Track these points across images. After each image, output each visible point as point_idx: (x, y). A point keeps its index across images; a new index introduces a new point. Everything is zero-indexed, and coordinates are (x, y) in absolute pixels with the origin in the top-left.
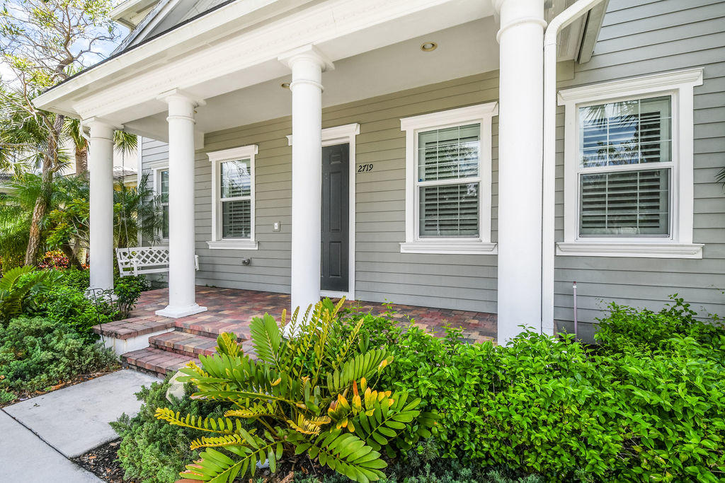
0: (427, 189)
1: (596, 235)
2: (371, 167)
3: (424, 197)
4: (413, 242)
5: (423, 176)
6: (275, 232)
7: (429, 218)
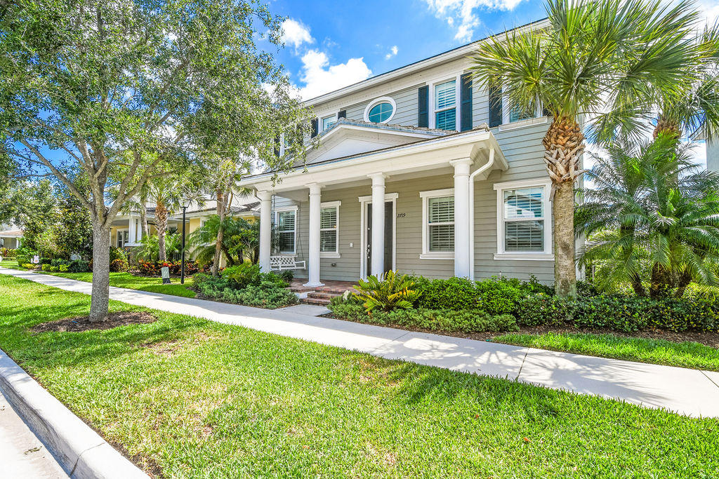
0: (434, 226)
1: (512, 250)
2: (404, 215)
3: (432, 231)
4: (426, 253)
5: (432, 220)
6: (351, 248)
7: (435, 242)
